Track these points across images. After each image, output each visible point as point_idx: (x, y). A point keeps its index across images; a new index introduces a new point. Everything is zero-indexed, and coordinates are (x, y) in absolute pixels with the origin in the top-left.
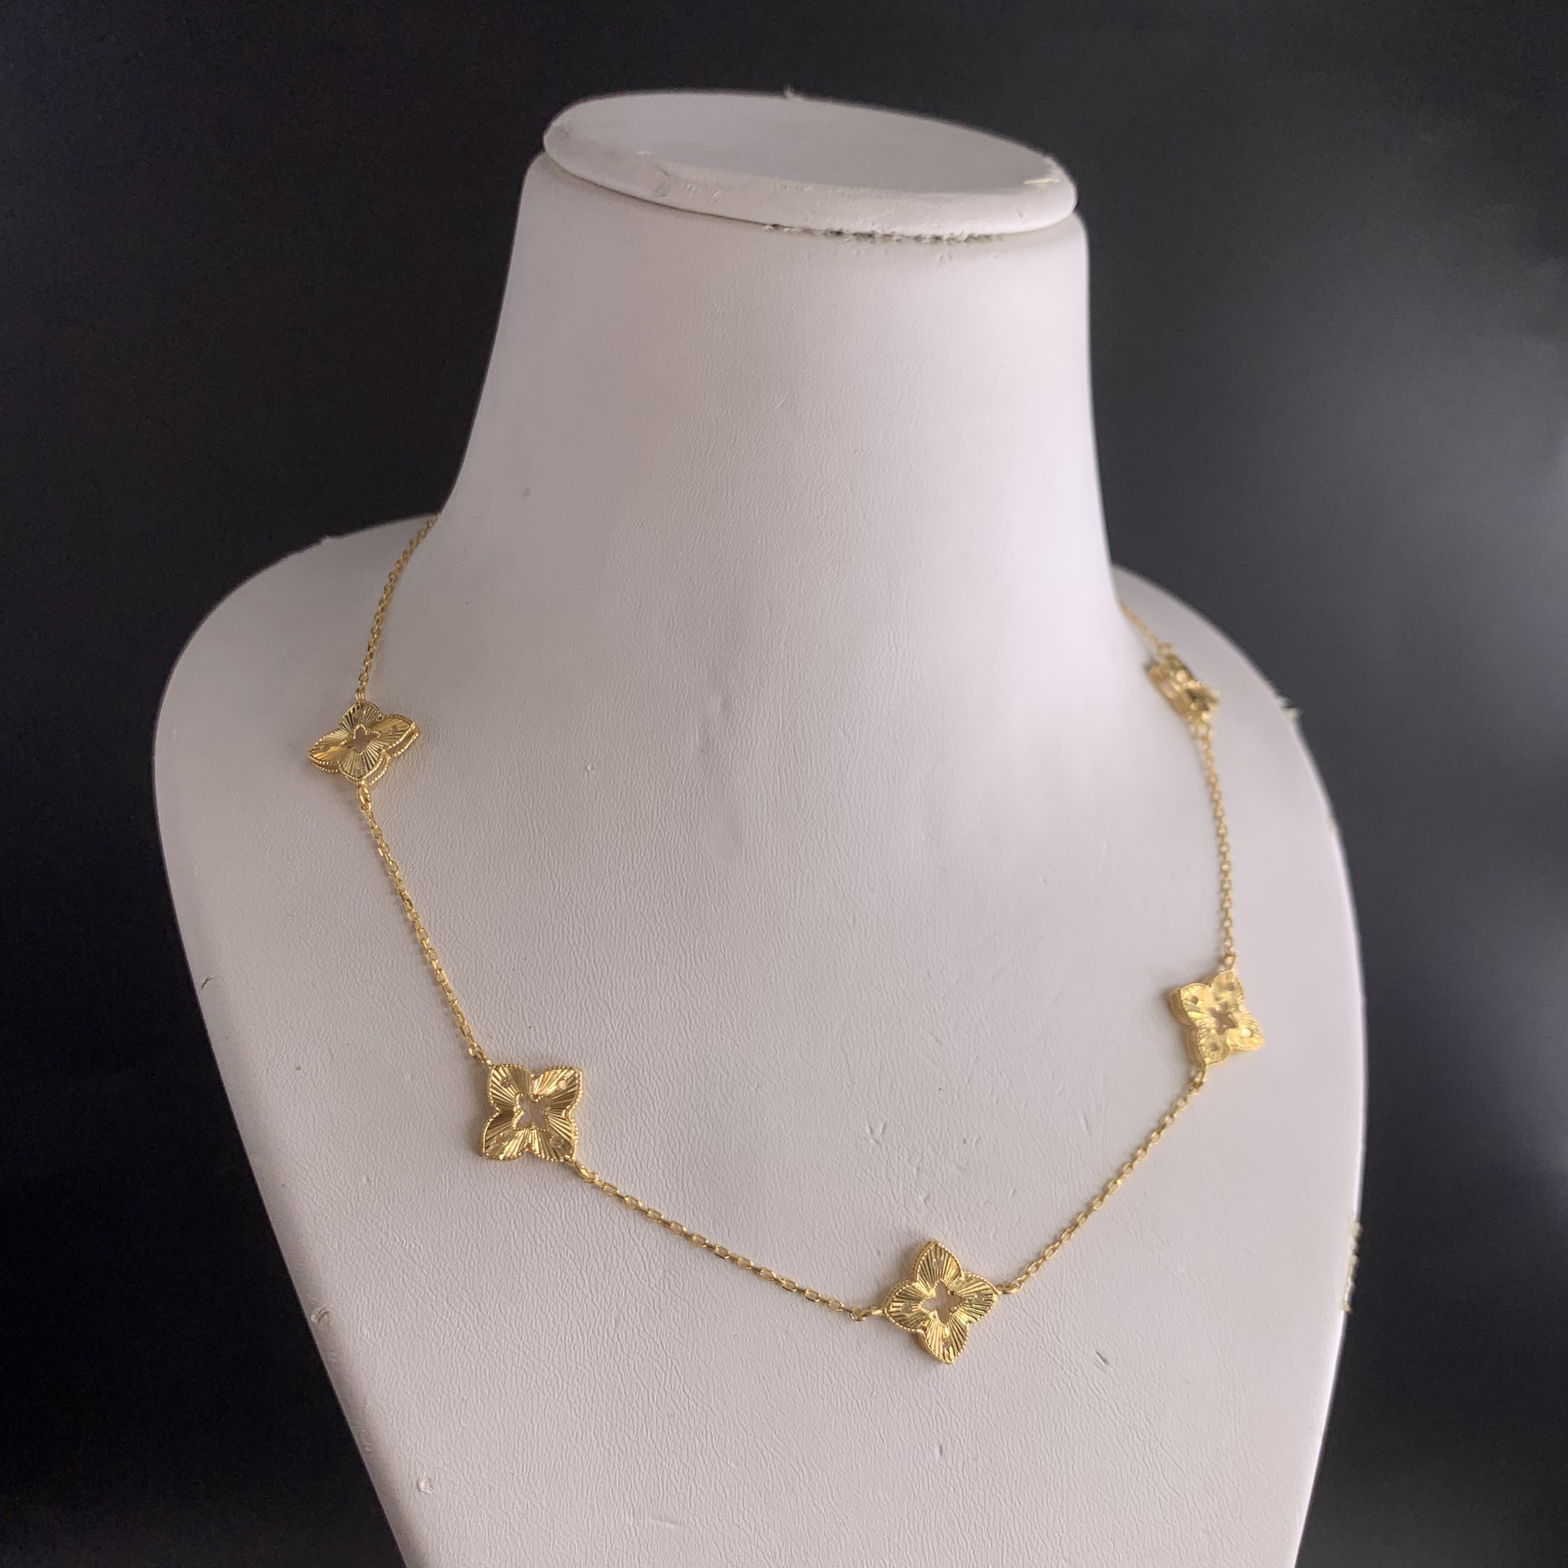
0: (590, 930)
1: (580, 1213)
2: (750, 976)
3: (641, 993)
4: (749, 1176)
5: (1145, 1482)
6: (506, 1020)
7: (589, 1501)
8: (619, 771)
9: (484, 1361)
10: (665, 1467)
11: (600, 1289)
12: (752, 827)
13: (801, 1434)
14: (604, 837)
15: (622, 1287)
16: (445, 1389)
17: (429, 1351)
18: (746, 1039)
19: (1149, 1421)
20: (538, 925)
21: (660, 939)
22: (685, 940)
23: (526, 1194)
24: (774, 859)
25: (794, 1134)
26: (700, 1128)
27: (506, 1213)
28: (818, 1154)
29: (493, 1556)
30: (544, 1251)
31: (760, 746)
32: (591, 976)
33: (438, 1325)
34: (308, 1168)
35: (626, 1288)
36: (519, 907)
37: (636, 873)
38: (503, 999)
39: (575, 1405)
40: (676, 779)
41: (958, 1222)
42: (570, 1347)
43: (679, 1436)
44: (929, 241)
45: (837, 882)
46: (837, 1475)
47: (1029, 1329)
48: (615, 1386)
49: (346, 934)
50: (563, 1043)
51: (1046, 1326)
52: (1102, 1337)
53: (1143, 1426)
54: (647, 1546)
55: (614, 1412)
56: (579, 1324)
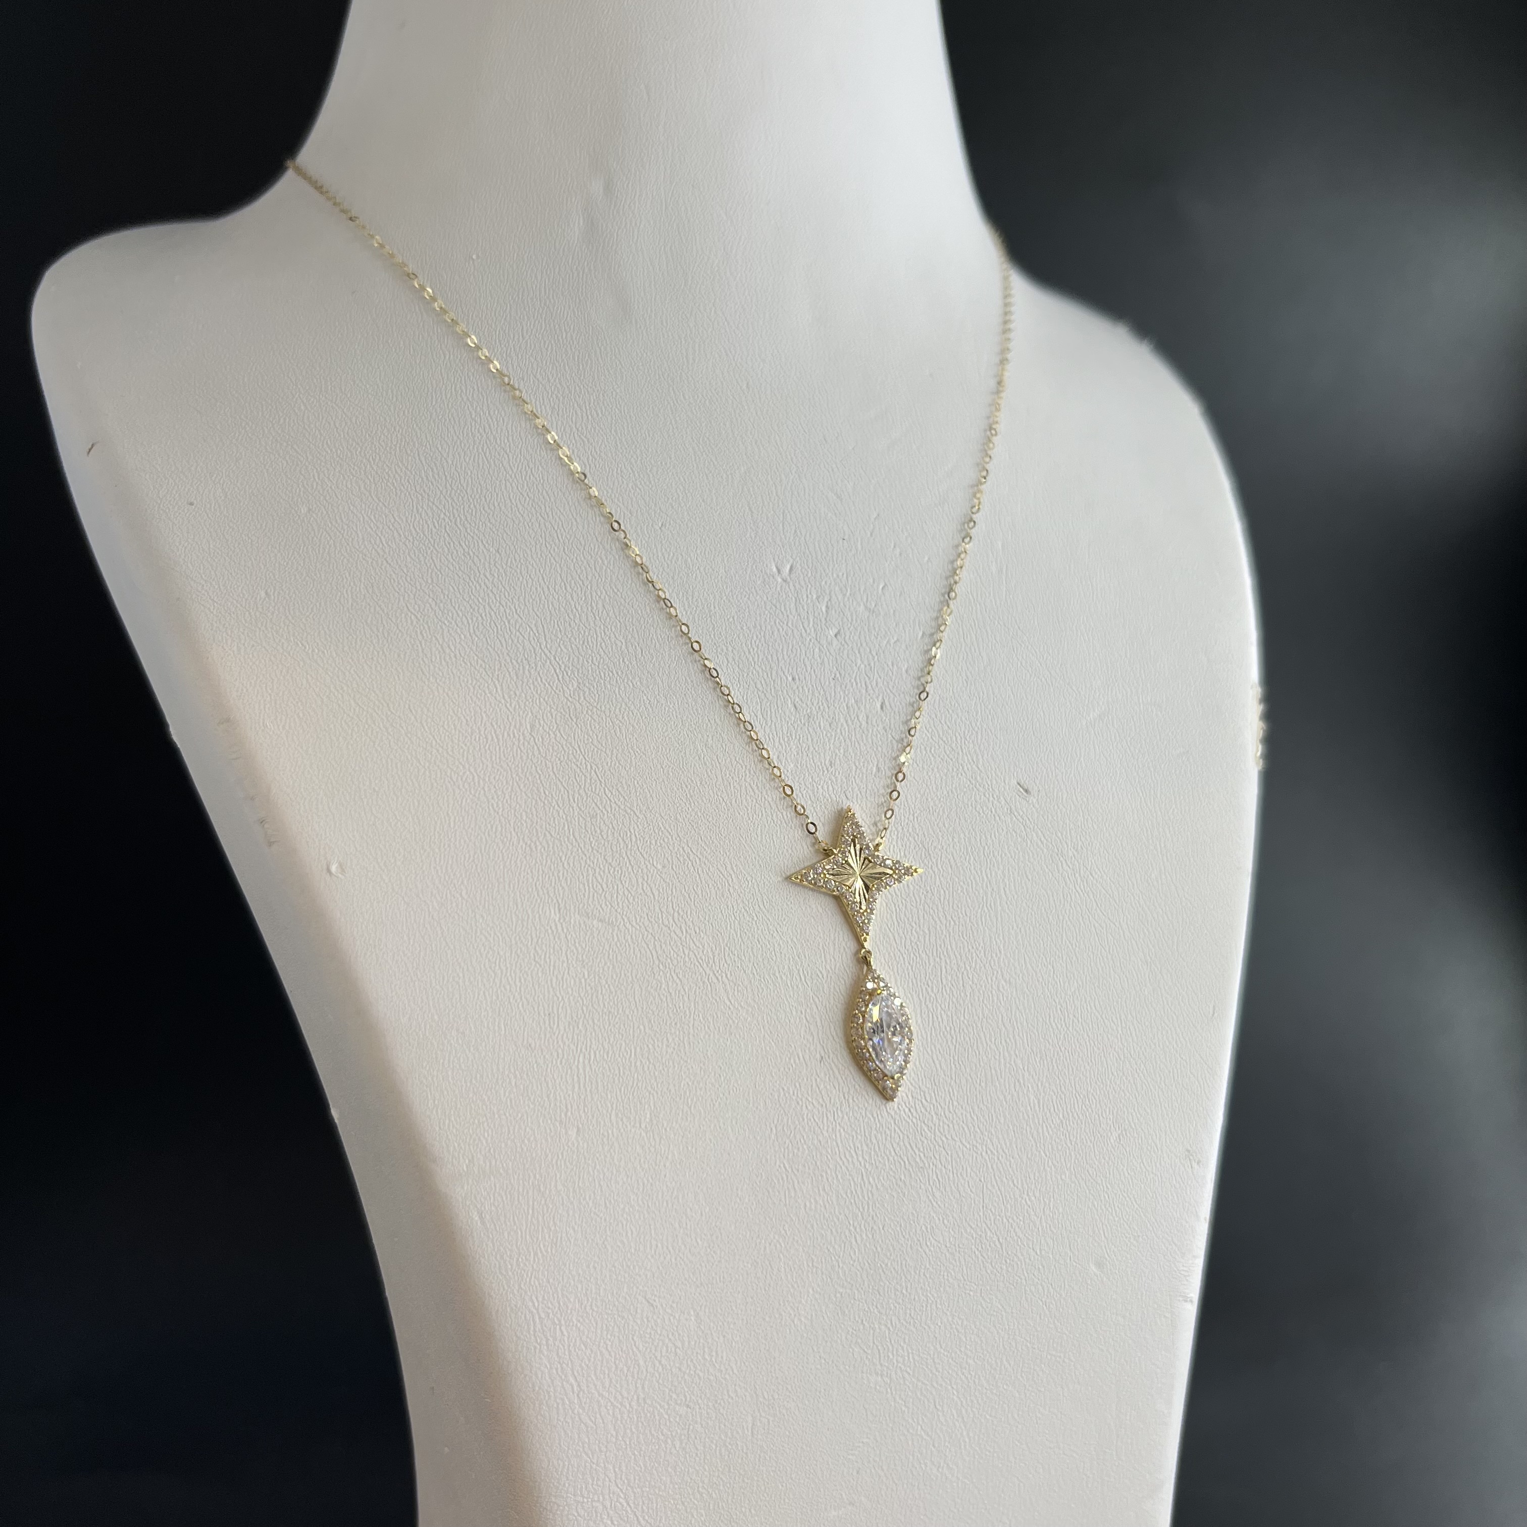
1: (489, 629)
5: (1078, 909)
6: (402, 462)
7: (512, 895)
8: (504, 258)
9: (395, 757)
10: (589, 866)
11: (513, 696)
12: (640, 299)
14: (493, 314)
15: (537, 696)
16: (356, 780)
17: (337, 745)
18: (648, 483)
19: (1077, 850)
20: (430, 386)
21: (554, 396)
22: (579, 397)
23: (432, 609)
24: (664, 329)
25: (702, 569)
26: (607, 558)
27: (412, 624)
28: (727, 588)
30: (454, 659)
31: (645, 226)
32: (487, 426)
33: (345, 721)
34: (203, 583)
35: (540, 696)
36: (411, 372)
37: (527, 342)
38: (398, 445)
39: (492, 801)
40: (562, 261)
41: (870, 656)
42: (485, 747)
43: (602, 836)
46: (767, 882)
47: (948, 756)
48: (534, 785)
50: (462, 482)
51: (965, 756)
52: (1022, 769)
53: (1070, 854)
54: (575, 943)
55: (534, 809)
56: (493, 726)
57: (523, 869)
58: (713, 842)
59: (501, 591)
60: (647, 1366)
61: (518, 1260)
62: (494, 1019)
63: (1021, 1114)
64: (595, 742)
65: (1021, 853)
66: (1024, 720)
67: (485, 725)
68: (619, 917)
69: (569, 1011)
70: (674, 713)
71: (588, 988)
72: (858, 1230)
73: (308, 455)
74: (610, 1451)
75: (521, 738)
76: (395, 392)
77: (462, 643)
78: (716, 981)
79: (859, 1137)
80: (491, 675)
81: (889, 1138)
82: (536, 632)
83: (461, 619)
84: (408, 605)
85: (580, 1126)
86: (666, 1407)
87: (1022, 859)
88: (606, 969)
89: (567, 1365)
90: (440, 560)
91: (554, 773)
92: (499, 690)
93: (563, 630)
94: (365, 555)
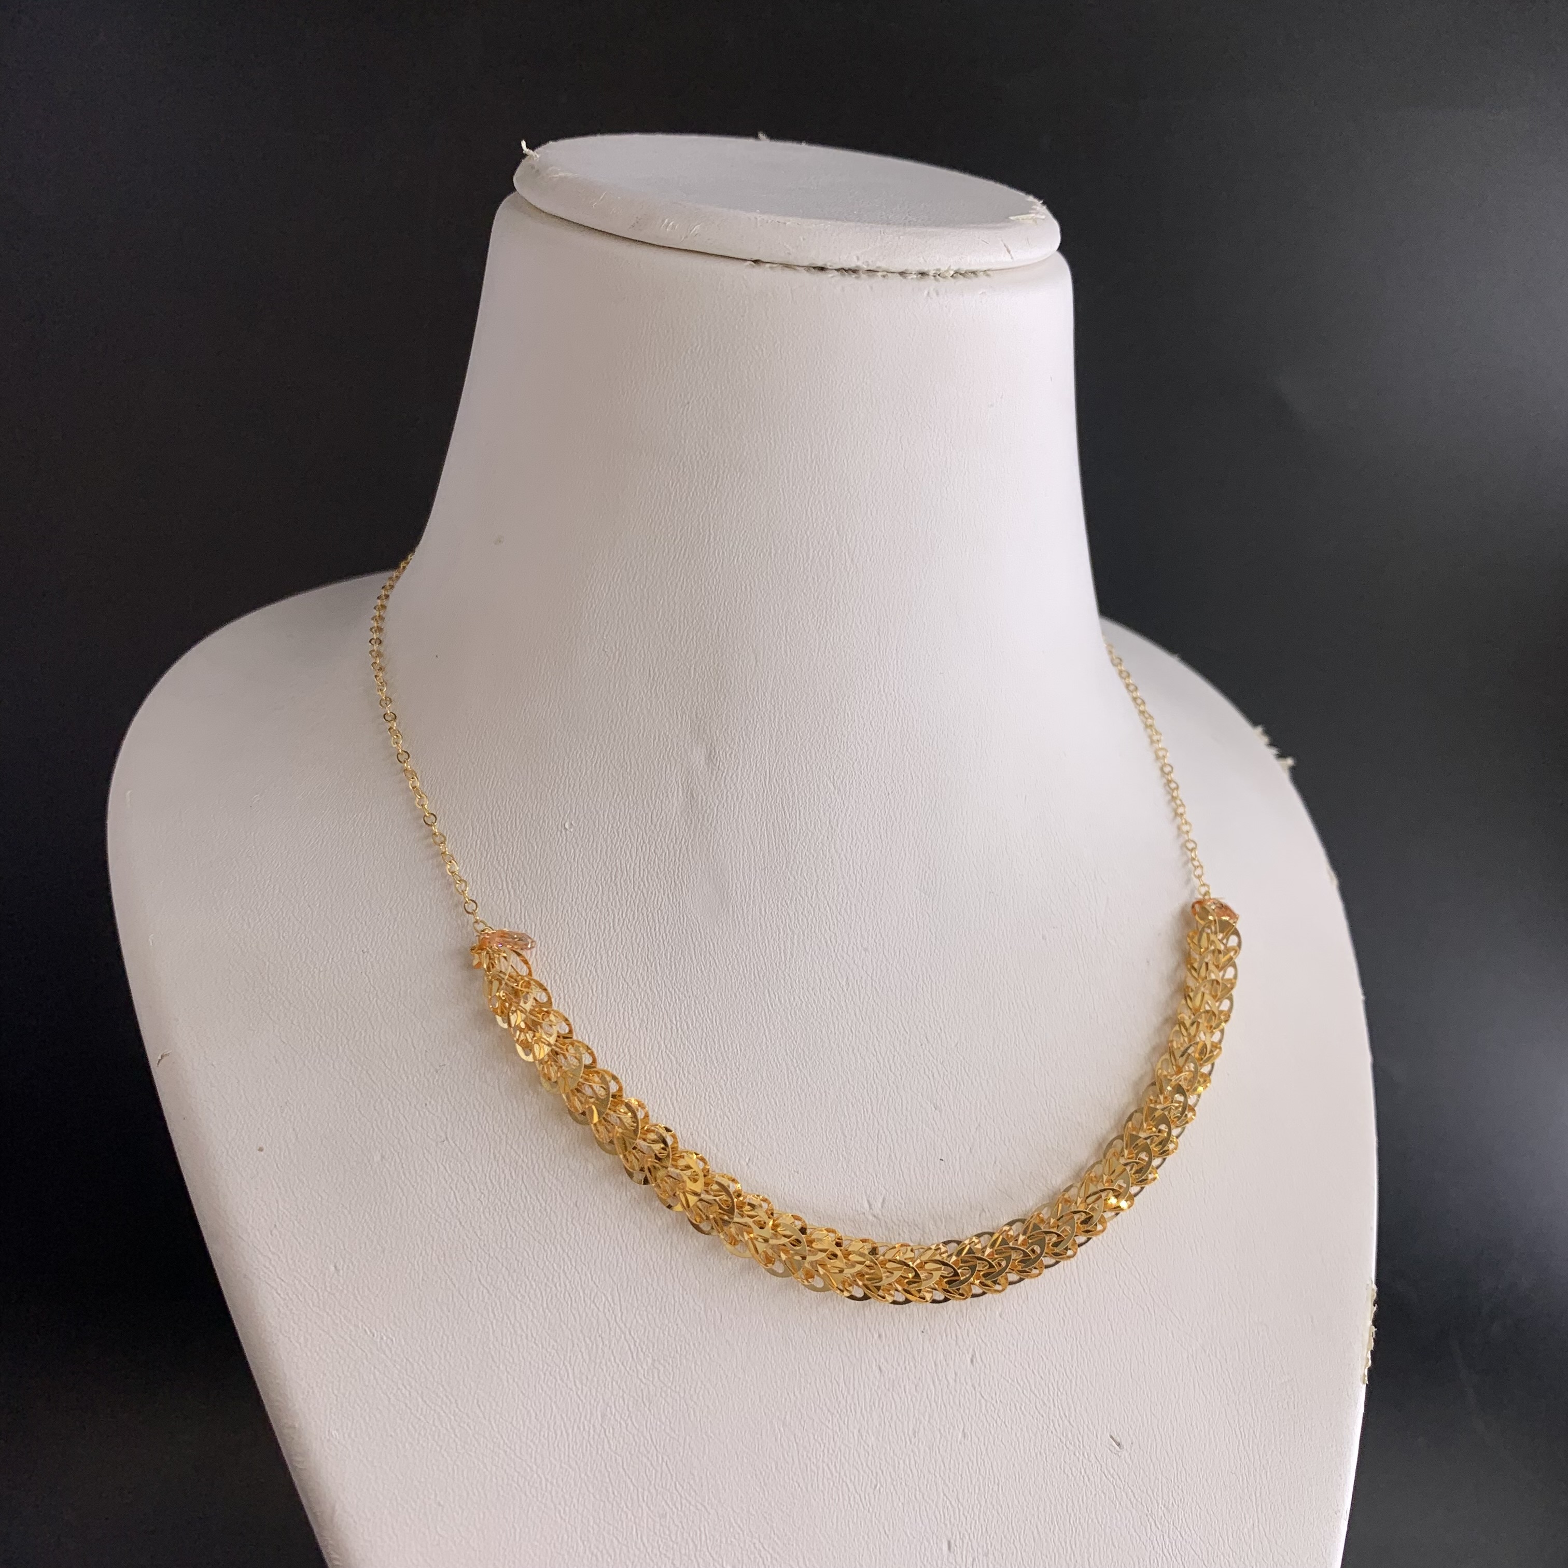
2: (739, 1042)
8: (598, 829)
9: (462, 1463)
11: (584, 1382)
12: (739, 886)
13: (801, 1533)
14: (584, 899)
15: (609, 1379)
16: (420, 1493)
21: (643, 1006)
23: (505, 1281)
24: (762, 919)
27: (483, 1301)
30: (525, 1341)
31: (747, 800)
33: (412, 1424)
34: (271, 1256)
37: (617, 935)
39: (560, 1507)
40: (658, 836)
42: (553, 1444)
43: (671, 1538)
44: (915, 276)
45: (829, 942)
47: (1039, 1413)
48: (602, 1485)
49: (311, 1006)
51: (1057, 1409)
52: (1116, 1420)
55: (601, 1513)
56: (563, 1419)
58: (786, 1535)
59: (577, 1254)
65: (1109, 1517)
66: (1122, 1360)
70: (752, 1387)
73: (384, 1084)
75: (592, 1431)
77: (535, 1320)
80: (562, 1358)
82: (611, 1302)
83: (535, 1291)
84: (480, 1276)
87: (1109, 1525)
90: (516, 1221)
91: (624, 1469)
92: (571, 1375)
93: (640, 1298)
94: (438, 1215)
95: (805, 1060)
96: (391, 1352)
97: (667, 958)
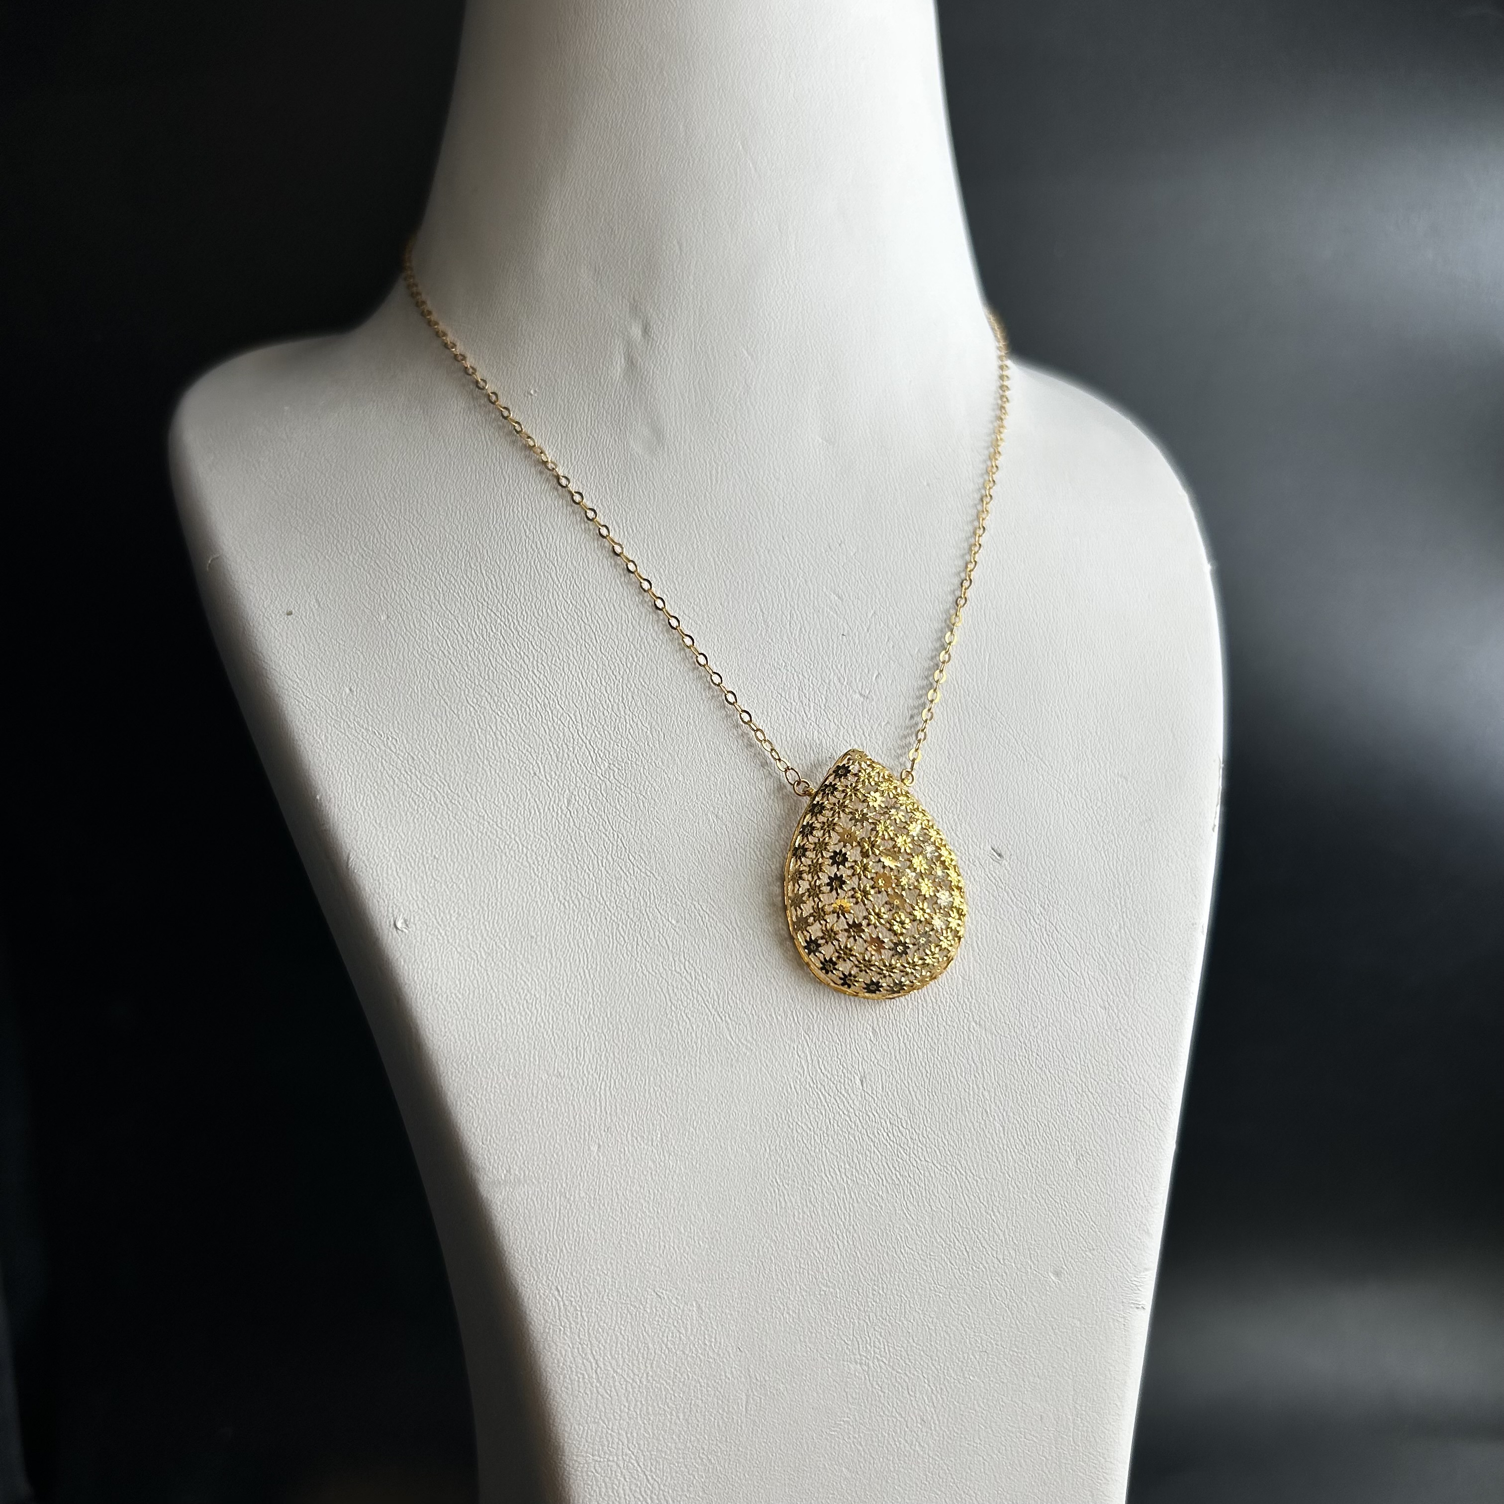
0: (536, 509)
1: (535, 718)
3: (581, 555)
4: (680, 694)
5: (1044, 960)
7: (548, 946)
8: (558, 394)
9: (453, 829)
10: (614, 921)
11: (553, 775)
12: (672, 430)
13: (733, 900)
15: (573, 775)
16: (419, 848)
17: (405, 819)
18: (674, 590)
19: (1044, 908)
20: (491, 507)
24: (692, 454)
25: (718, 663)
26: (636, 656)
27: (470, 715)
29: (462, 986)
30: (504, 745)
31: (677, 363)
32: (538, 542)
33: (412, 799)
34: (299, 681)
35: (576, 775)
37: (574, 467)
38: (464, 560)
40: (607, 396)
41: (863, 737)
42: (528, 820)
45: (747, 473)
49: (330, 522)
51: (945, 825)
52: (996, 835)
53: (1038, 911)
54: (600, 987)
55: (568, 873)
56: (536, 802)
57: (558, 923)
58: (720, 900)
60: (655, 1349)
61: (546, 1255)
62: (530, 1052)
63: (987, 1140)
64: (622, 815)
66: (1000, 792)
67: (529, 800)
68: (638, 965)
69: (593, 1045)
71: (610, 1026)
72: (840, 1237)
73: (389, 569)
74: (623, 1420)
76: (462, 512)
77: (512, 731)
78: (719, 1020)
79: (842, 1157)
81: (868, 1159)
82: (574, 720)
83: (512, 710)
84: (468, 698)
85: (601, 1143)
86: (671, 1383)
87: (993, 915)
88: (626, 1009)
89: (587, 1345)
90: (496, 661)
91: (586, 841)
92: (542, 771)
93: (598, 719)
94: (433, 656)
95: (729, 557)
96: (396, 748)
97: (614, 482)
